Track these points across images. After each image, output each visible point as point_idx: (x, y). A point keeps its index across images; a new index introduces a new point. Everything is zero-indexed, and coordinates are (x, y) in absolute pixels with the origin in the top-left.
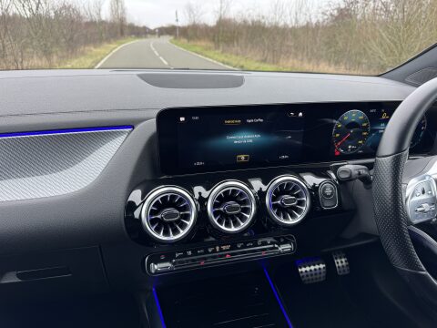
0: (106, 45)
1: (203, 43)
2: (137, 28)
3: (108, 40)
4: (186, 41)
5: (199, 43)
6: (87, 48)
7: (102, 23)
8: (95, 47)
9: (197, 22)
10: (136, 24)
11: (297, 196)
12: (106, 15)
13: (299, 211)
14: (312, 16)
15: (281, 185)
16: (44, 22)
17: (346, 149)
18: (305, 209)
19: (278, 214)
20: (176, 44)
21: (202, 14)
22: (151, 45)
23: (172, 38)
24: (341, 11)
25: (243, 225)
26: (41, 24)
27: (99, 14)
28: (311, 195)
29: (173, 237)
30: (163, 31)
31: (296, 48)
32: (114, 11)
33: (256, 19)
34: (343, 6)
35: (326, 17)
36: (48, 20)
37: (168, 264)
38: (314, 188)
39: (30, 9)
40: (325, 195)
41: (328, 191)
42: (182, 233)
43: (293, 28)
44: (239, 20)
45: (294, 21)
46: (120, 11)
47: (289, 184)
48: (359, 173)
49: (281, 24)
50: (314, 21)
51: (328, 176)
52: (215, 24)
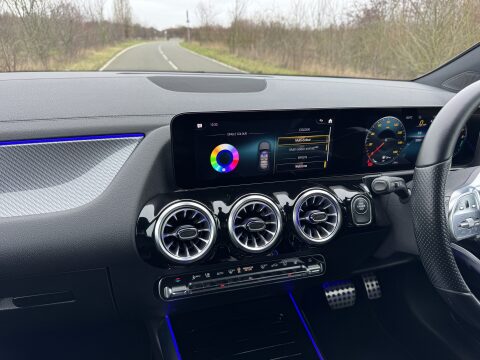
0: (109, 48)
1: (217, 46)
2: (144, 29)
3: (111, 43)
4: (197, 43)
5: (212, 47)
6: (88, 51)
7: (105, 23)
8: (97, 51)
9: (210, 24)
10: (142, 25)
11: (327, 211)
12: (109, 14)
13: (329, 228)
14: (336, 18)
15: (310, 199)
16: (39, 22)
17: (380, 160)
18: (336, 225)
19: (306, 231)
20: (187, 47)
21: (215, 14)
22: (160, 49)
23: (182, 41)
24: (367, 12)
25: (268, 244)
26: (36, 24)
27: (101, 14)
28: (343, 210)
29: (189, 258)
30: (173, 33)
31: (319, 52)
32: (118, 10)
33: (274, 20)
34: (369, 7)
35: (351, 19)
36: (44, 20)
37: (184, 288)
38: (346, 203)
39: (24, 8)
40: (358, 209)
41: (362, 206)
42: (201, 253)
43: (316, 30)
44: (256, 22)
45: (316, 22)
46: (124, 11)
47: (319, 197)
48: (396, 186)
49: (303, 26)
50: (339, 23)
51: (361, 190)
52: (230, 25)
